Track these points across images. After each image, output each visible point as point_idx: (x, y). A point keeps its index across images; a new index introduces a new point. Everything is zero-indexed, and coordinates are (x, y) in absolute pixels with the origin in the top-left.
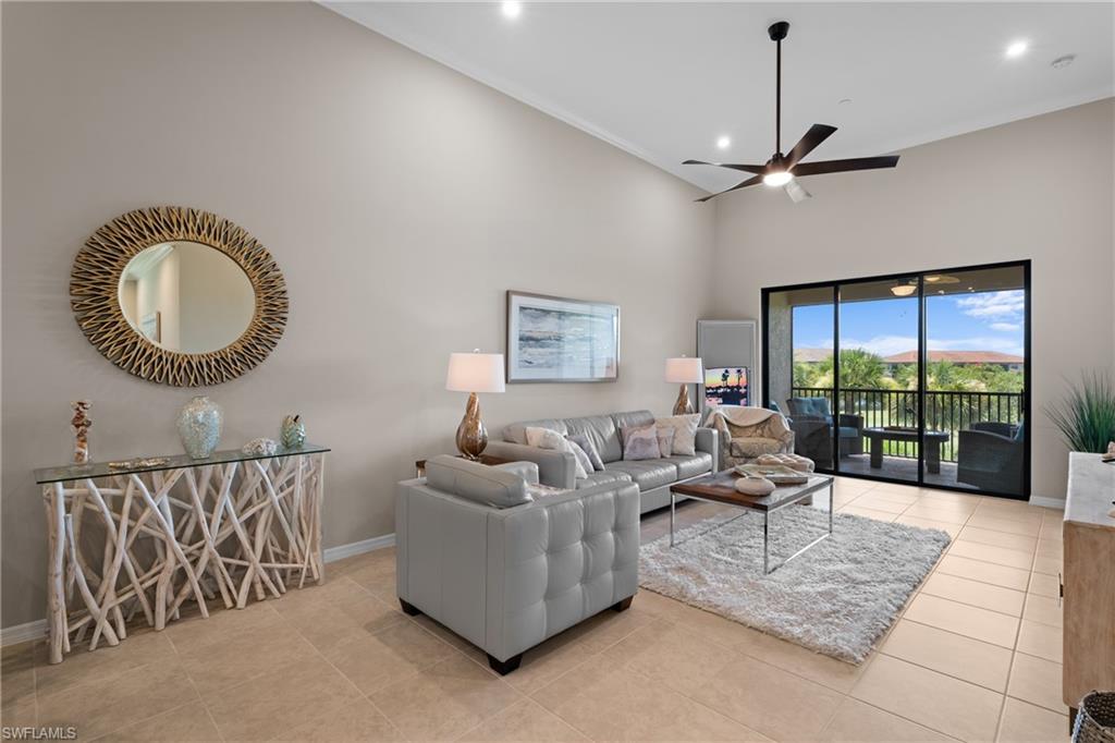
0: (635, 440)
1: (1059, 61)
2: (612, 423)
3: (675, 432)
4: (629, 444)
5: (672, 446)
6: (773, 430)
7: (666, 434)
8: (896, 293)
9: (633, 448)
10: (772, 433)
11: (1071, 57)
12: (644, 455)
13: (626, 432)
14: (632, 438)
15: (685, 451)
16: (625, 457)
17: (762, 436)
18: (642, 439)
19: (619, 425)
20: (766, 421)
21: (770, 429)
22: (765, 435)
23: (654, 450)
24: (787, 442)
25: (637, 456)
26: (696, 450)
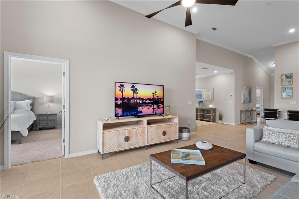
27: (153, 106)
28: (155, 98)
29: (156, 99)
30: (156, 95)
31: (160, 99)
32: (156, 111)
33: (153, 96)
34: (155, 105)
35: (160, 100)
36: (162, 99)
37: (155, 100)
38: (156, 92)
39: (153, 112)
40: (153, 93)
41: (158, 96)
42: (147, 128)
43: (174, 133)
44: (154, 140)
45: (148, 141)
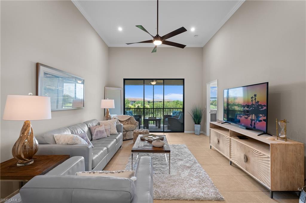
0: (97, 131)
1: (196, 36)
2: (86, 126)
3: (110, 127)
4: (94, 133)
5: (110, 132)
6: (131, 122)
7: (107, 127)
8: (152, 84)
9: (97, 135)
10: (131, 123)
11: (197, 35)
12: (101, 137)
13: (92, 129)
14: (96, 131)
15: (115, 133)
16: (93, 139)
17: (128, 124)
18: (100, 131)
19: (89, 127)
20: (129, 119)
21: (130, 121)
22: (129, 123)
23: (105, 134)
24: (137, 125)
25: (98, 138)
26: (118, 132)
27: (251, 115)
28: (254, 105)
29: (255, 105)
30: (255, 99)
31: (261, 105)
32: (255, 124)
33: (251, 102)
34: (254, 115)
35: (261, 108)
36: (264, 106)
37: (254, 107)
38: (255, 95)
39: (251, 125)
40: (252, 98)
41: (258, 102)
42: (230, 140)
43: (263, 172)
44: (236, 160)
45: (231, 156)
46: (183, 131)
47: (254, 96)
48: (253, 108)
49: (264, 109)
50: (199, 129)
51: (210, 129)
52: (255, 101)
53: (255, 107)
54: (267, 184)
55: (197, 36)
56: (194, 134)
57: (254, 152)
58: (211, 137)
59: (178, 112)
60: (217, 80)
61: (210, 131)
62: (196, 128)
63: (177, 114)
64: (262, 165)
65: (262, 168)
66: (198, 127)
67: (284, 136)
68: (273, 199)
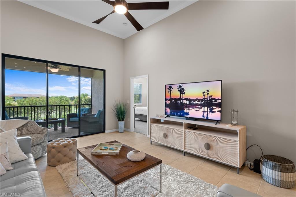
28: (206, 99)
29: (208, 99)
30: (208, 94)
31: (214, 99)
35: (215, 101)
36: (218, 99)
38: (208, 91)
40: (204, 93)
41: (211, 96)
42: (184, 132)
43: (230, 154)
44: (193, 150)
45: (186, 147)
46: (104, 132)
47: (206, 92)
48: (205, 102)
49: (218, 102)
50: (123, 126)
51: (151, 125)
52: (207, 96)
53: (208, 100)
54: (235, 163)
55: (126, 24)
56: (118, 132)
57: (219, 139)
58: (151, 133)
59: (86, 109)
60: (147, 75)
61: (151, 126)
62: (119, 126)
63: (85, 112)
64: (228, 149)
65: (228, 152)
66: (122, 124)
67: (235, 122)
68: (240, 174)
